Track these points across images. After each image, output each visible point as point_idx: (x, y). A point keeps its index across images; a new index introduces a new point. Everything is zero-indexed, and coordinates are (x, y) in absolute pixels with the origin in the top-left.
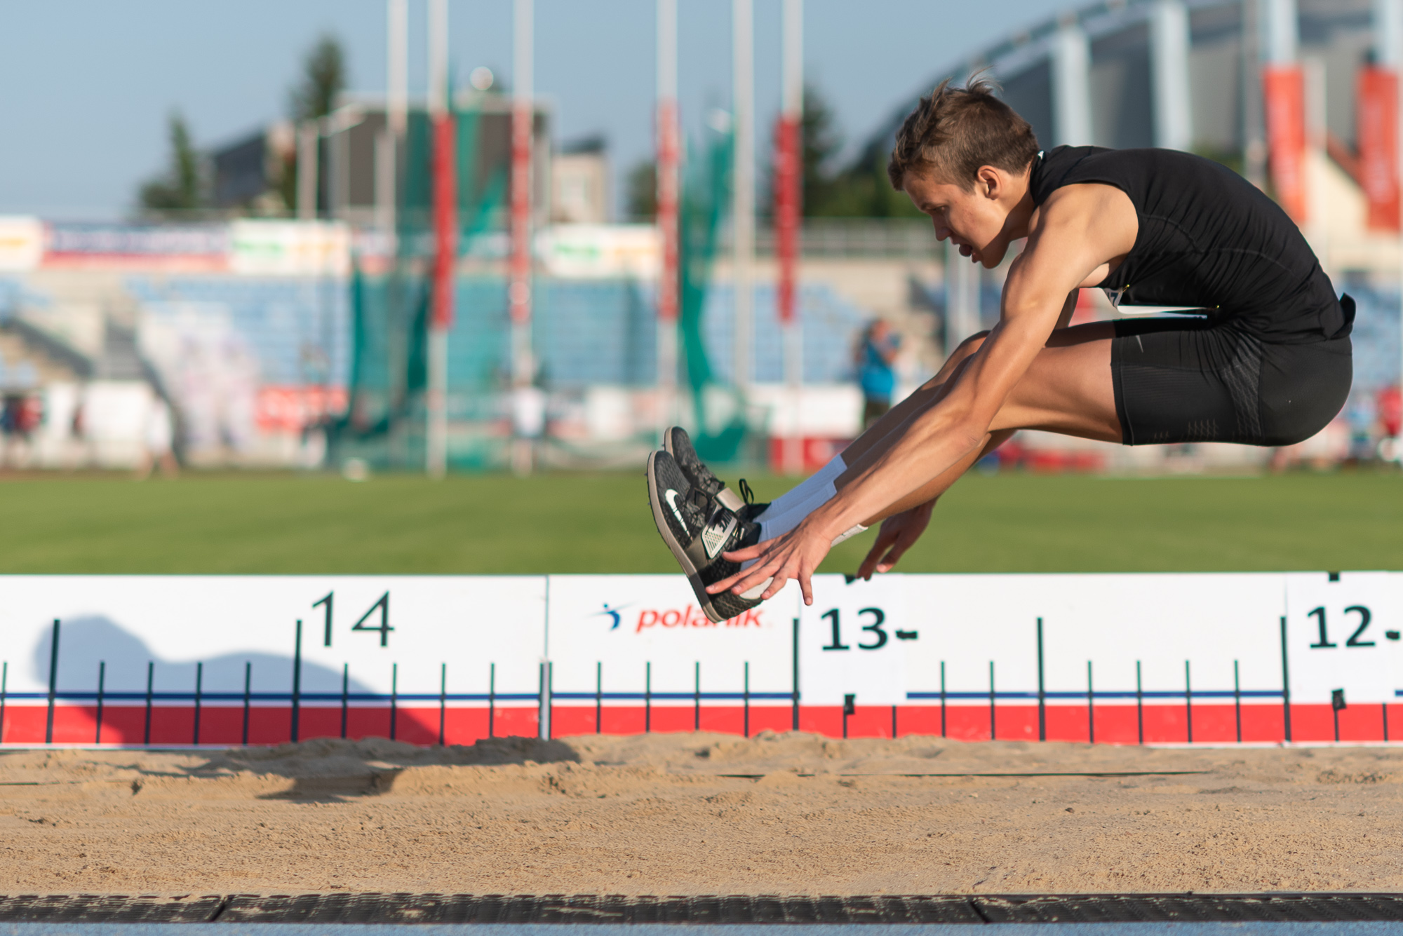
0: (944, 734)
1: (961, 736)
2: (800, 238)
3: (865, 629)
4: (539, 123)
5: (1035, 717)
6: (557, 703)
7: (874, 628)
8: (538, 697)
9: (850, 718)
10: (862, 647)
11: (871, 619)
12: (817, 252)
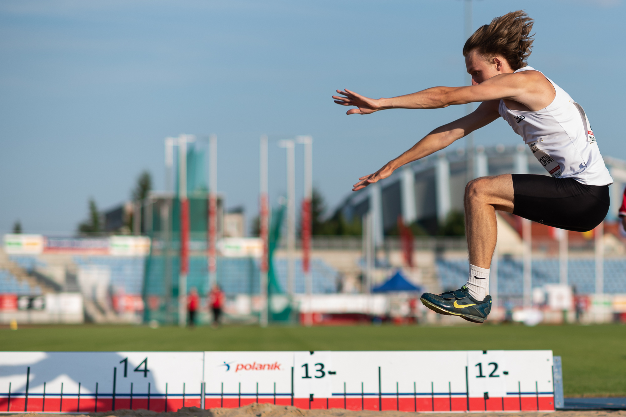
0: (345, 408)
1: (351, 409)
2: (311, 242)
3: (318, 371)
4: (219, 202)
5: (378, 402)
6: (207, 397)
7: (321, 370)
8: (200, 395)
9: (312, 403)
10: (316, 377)
11: (319, 367)
12: (317, 247)
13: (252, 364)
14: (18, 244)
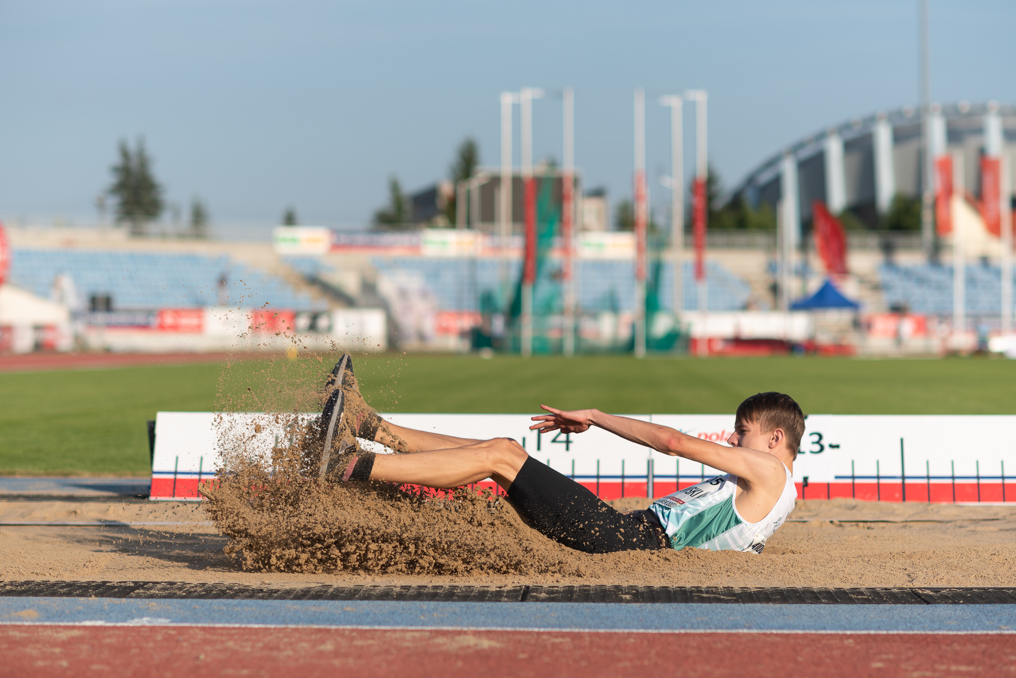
0: (854, 496)
1: (863, 498)
3: (813, 443)
4: (576, 182)
5: (900, 488)
6: (657, 480)
7: (818, 442)
8: (647, 477)
9: (806, 489)
10: (812, 452)
11: (816, 438)
12: (713, 246)
13: (720, 433)
14: (294, 240)
